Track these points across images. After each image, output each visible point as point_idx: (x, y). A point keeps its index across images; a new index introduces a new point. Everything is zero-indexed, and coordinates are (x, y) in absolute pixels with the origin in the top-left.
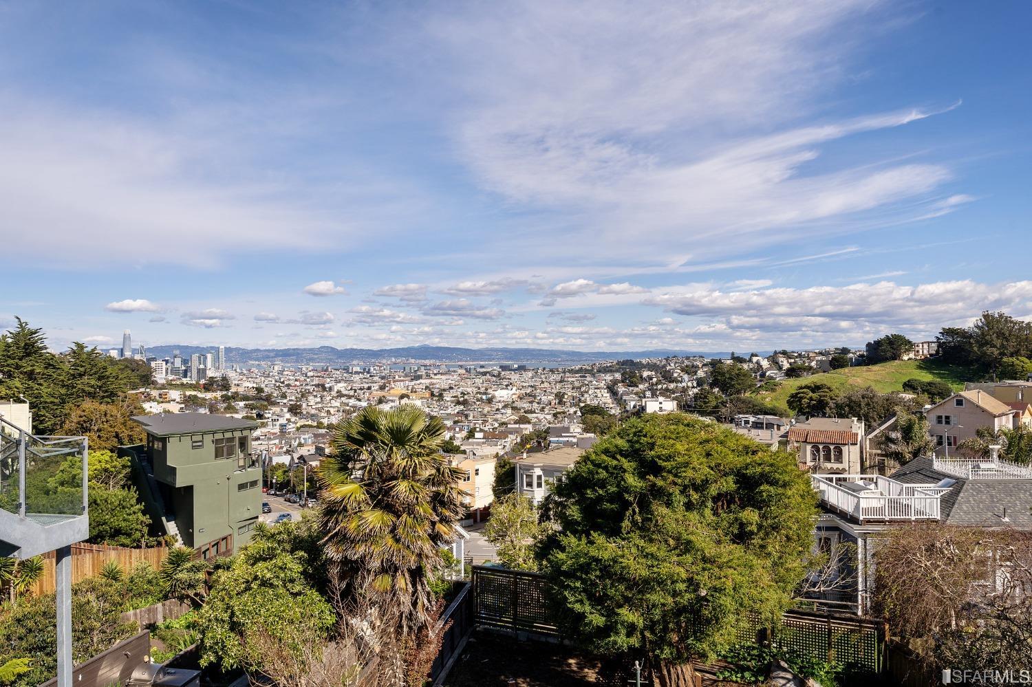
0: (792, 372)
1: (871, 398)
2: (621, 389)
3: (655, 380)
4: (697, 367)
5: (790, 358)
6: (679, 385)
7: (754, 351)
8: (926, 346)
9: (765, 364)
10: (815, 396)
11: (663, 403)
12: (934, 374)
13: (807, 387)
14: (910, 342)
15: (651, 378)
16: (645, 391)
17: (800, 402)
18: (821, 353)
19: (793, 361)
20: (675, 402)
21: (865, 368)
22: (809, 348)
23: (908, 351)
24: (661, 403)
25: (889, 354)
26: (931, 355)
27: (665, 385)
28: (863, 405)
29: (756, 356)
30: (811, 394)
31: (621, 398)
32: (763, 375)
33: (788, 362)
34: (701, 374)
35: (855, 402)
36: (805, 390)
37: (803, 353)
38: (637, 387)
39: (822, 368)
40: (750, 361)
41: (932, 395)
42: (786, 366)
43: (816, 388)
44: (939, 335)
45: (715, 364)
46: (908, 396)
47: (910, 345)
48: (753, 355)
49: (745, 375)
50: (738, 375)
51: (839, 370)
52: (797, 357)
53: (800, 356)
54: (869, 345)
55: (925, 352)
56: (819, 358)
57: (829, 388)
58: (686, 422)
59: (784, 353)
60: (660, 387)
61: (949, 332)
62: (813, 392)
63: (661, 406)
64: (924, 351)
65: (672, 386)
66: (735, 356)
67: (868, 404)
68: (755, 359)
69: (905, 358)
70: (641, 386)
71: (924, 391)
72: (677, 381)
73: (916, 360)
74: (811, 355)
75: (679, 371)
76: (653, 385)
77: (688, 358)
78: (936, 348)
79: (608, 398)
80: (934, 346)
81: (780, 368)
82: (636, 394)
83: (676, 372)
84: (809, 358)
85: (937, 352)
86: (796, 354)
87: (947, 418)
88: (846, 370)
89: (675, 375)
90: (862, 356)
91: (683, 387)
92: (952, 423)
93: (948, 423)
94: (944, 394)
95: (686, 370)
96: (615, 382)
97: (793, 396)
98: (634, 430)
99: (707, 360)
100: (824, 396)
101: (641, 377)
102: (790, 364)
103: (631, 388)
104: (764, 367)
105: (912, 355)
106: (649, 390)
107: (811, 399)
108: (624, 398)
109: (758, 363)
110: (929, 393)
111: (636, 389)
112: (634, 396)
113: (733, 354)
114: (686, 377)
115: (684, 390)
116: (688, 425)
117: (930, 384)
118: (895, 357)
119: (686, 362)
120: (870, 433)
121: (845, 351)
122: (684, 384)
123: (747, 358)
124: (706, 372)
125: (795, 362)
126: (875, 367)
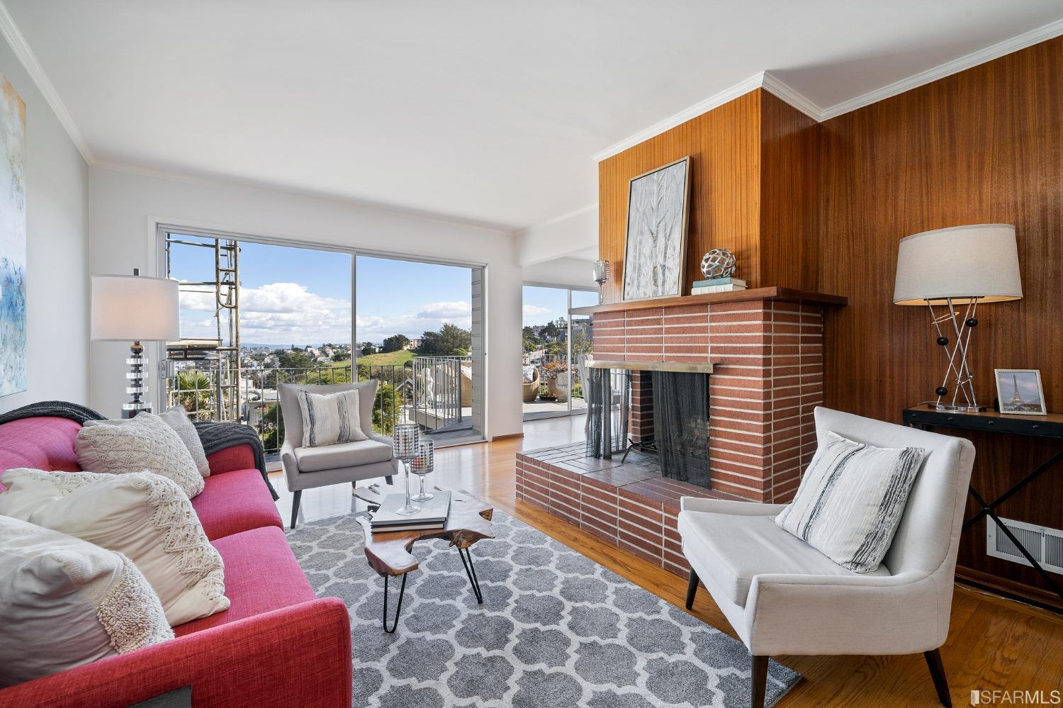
0: (337, 358)
1: (391, 370)
4: (265, 355)
5: (334, 349)
6: (249, 369)
7: (309, 344)
8: (416, 342)
9: (317, 353)
12: (419, 357)
14: (407, 339)
21: (383, 355)
23: (406, 344)
25: (396, 346)
26: (418, 347)
28: (387, 373)
29: (310, 347)
32: (315, 360)
34: (267, 360)
35: (384, 373)
39: (358, 355)
40: (306, 350)
42: (331, 353)
44: (422, 336)
45: (280, 353)
47: (407, 341)
48: (308, 347)
49: (306, 360)
50: (301, 360)
51: (368, 356)
53: (341, 347)
54: (385, 341)
59: (330, 345)
61: (427, 334)
64: (415, 344)
66: (295, 347)
68: (309, 349)
69: (405, 348)
72: (248, 366)
73: (411, 350)
74: (348, 346)
75: (249, 359)
77: (255, 349)
78: (421, 343)
80: (420, 341)
81: (327, 356)
83: (246, 360)
85: (421, 345)
86: (337, 346)
88: (374, 356)
90: (381, 347)
91: (254, 370)
95: (254, 358)
99: (272, 350)
102: (334, 353)
104: (316, 355)
105: (408, 347)
109: (311, 352)
113: (293, 346)
114: (255, 363)
115: (254, 372)
118: (400, 348)
119: (254, 352)
121: (370, 344)
122: (254, 368)
123: (304, 348)
124: (272, 359)
125: (337, 352)
126: (389, 354)
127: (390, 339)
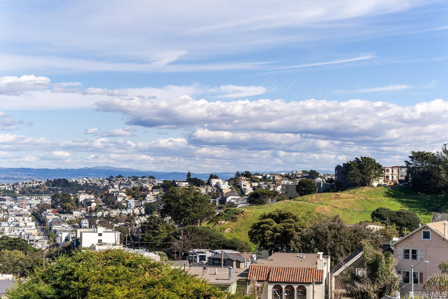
1: (338, 230)
2: (50, 216)
3: (94, 205)
4: (146, 190)
5: (254, 182)
6: (124, 212)
7: (214, 172)
8: (395, 171)
9: (225, 187)
10: (279, 226)
11: (103, 234)
12: (402, 202)
13: (271, 216)
14: (380, 166)
15: (89, 204)
16: (80, 219)
17: (262, 232)
18: (287, 177)
19: (256, 184)
20: (118, 234)
21: (333, 195)
22: (276, 170)
23: (377, 176)
24: (100, 235)
25: (358, 180)
26: (400, 181)
27: (107, 212)
28: (329, 236)
29: (216, 177)
30: (275, 224)
31: (50, 229)
32: (223, 201)
33: (251, 185)
34: (150, 198)
35: (321, 234)
36: (269, 220)
37: (268, 176)
38: (72, 213)
39: (288, 194)
40: (209, 183)
41: (400, 226)
42: (249, 189)
43: (280, 217)
44: (409, 160)
45: (168, 186)
46: (376, 227)
47: (379, 170)
48: (212, 177)
49: (202, 201)
50: (194, 200)
51: (306, 197)
52: (261, 180)
53: (265, 178)
54: (338, 168)
55: (395, 178)
56: (286, 182)
57: (294, 218)
58: (127, 261)
59: (247, 175)
60: (99, 214)
61: (418, 156)
62: (278, 222)
63: (100, 238)
64: (394, 176)
65: (115, 213)
66: (192, 177)
67: (335, 237)
68: (214, 182)
69: (375, 184)
70: (76, 213)
71: (392, 221)
72: (122, 208)
73: (385, 186)
74: (277, 178)
75: (124, 195)
76: (91, 211)
77: (135, 179)
78: (405, 174)
79: (34, 227)
80: (404, 170)
81: (242, 193)
82: (70, 223)
83: (121, 196)
84: (274, 182)
85: (407, 178)
86: (260, 177)
87: (414, 252)
88: (314, 196)
89: (119, 199)
90: (331, 181)
91: (129, 215)
92: (419, 257)
93: (414, 257)
94: (412, 225)
95: (132, 193)
96: (43, 208)
97: (256, 227)
98: (62, 272)
99: (160, 182)
100: (290, 227)
101: (77, 201)
102: (254, 188)
103: (63, 216)
104: (225, 192)
105: (381, 181)
106: (87, 217)
107: (275, 231)
108: (54, 227)
109: (217, 186)
110: (398, 224)
111: (69, 217)
112: (67, 226)
113: (189, 174)
114: (132, 202)
115: (130, 218)
116: (130, 265)
117: (398, 214)
118: (365, 183)
119: (134, 184)
120: (336, 270)
121: (313, 174)
122: (130, 211)
123: (205, 180)
124: (157, 197)
125: (259, 186)
126: (344, 194)
127: (347, 167)
